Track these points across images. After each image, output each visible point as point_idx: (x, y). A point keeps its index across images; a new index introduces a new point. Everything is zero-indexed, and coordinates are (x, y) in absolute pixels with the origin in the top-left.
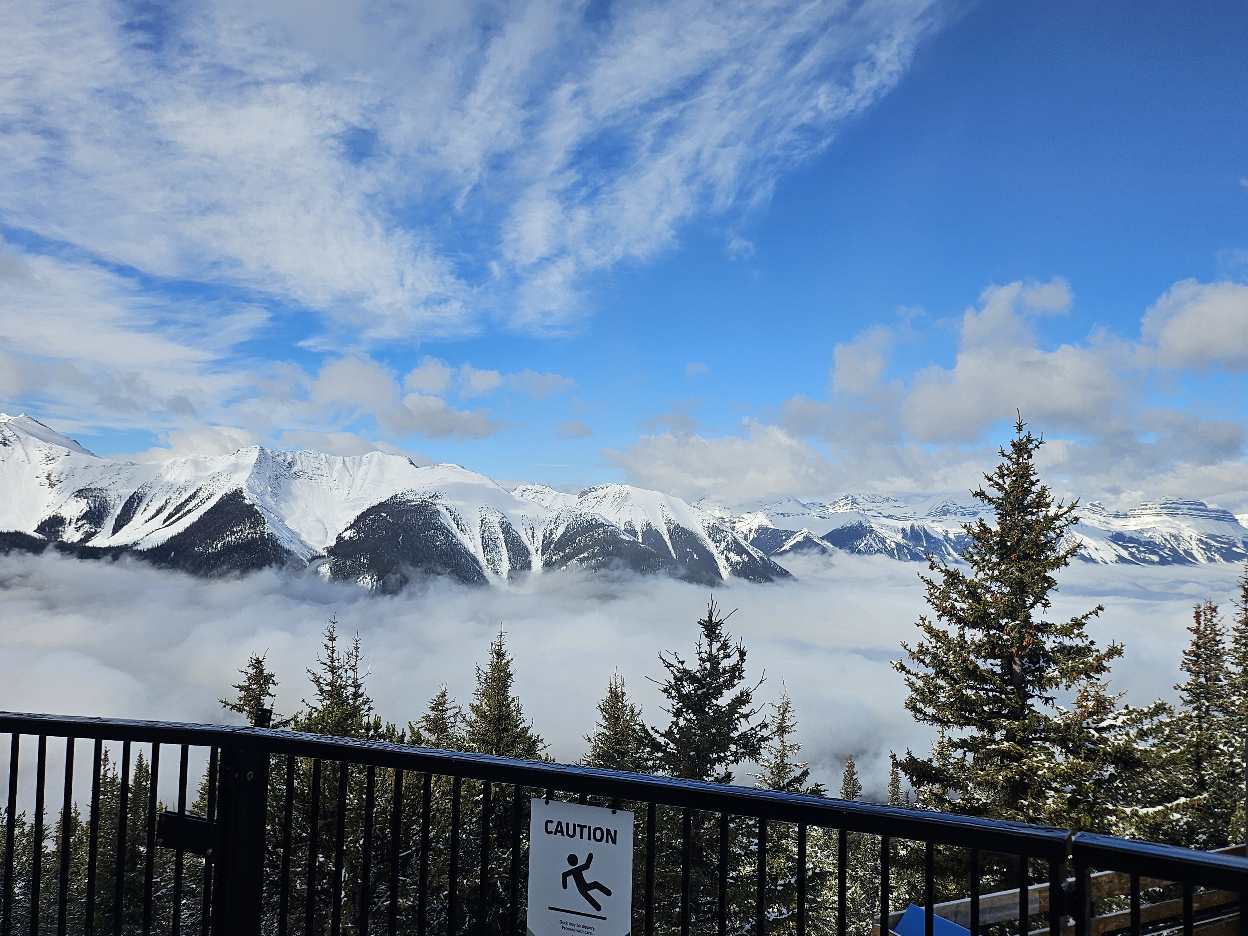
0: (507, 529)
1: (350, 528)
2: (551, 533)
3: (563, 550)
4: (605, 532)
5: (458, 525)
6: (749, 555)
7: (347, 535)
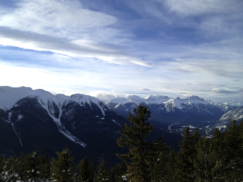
0: (54, 104)
1: (16, 104)
2: (64, 105)
3: (67, 108)
4: (77, 104)
5: (42, 103)
6: (108, 109)
7: (16, 105)
